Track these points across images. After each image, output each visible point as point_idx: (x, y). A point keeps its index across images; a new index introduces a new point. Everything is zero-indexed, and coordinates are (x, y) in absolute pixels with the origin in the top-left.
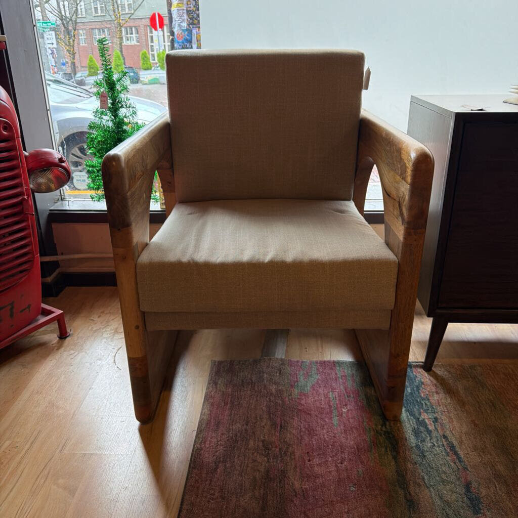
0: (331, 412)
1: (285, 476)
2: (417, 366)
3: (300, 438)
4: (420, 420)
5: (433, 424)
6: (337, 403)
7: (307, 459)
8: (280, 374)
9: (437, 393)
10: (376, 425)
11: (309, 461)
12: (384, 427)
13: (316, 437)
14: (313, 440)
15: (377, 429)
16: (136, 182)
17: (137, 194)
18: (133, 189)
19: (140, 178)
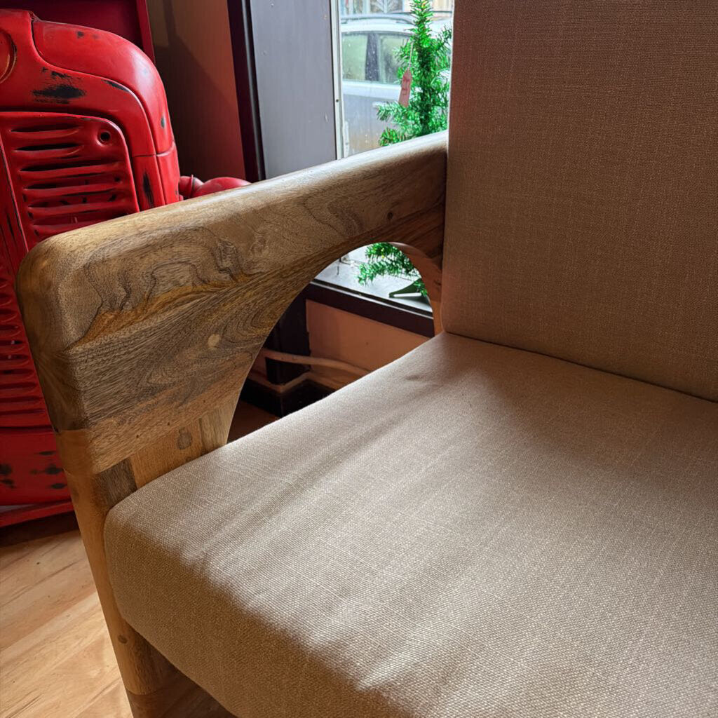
16: (153, 314)
17: (149, 341)
18: (124, 334)
19: (192, 299)
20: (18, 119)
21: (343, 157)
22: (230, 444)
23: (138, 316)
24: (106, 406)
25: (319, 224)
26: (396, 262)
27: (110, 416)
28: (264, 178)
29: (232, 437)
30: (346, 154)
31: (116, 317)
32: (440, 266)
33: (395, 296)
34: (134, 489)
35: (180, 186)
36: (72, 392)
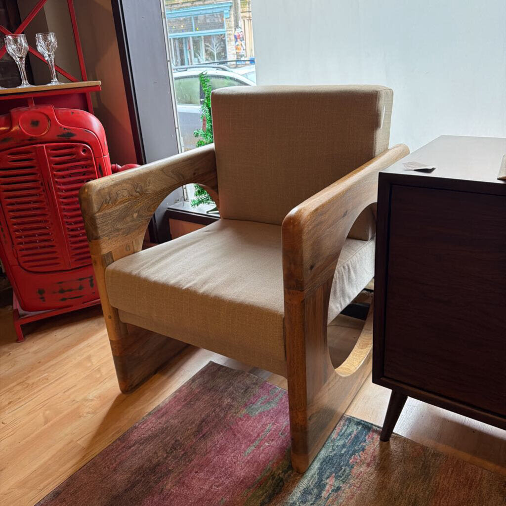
0: (254, 441)
1: (167, 475)
2: (376, 431)
3: (208, 451)
4: (323, 482)
5: (330, 492)
6: (266, 436)
7: (196, 469)
8: (245, 391)
9: (368, 465)
10: (278, 469)
11: (196, 472)
12: (283, 474)
13: (220, 456)
14: (216, 457)
15: (276, 472)
16: (117, 205)
17: (116, 214)
18: (109, 211)
19: (128, 201)
20: (52, 146)
21: (182, 152)
22: (143, 251)
23: (113, 205)
24: (105, 233)
25: (168, 177)
26: (208, 197)
27: (106, 237)
28: (146, 163)
29: (143, 249)
30: (183, 151)
31: (107, 205)
32: (217, 192)
33: (210, 212)
34: (113, 262)
35: (112, 168)
36: (96, 228)
